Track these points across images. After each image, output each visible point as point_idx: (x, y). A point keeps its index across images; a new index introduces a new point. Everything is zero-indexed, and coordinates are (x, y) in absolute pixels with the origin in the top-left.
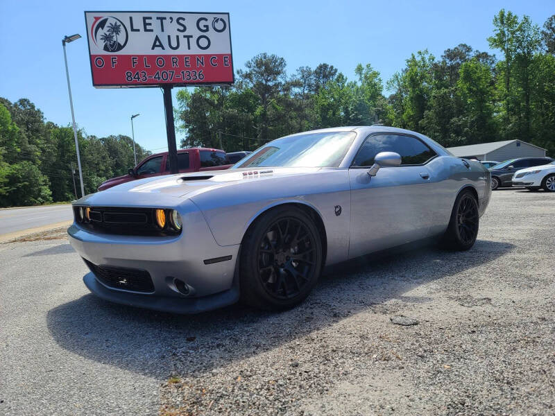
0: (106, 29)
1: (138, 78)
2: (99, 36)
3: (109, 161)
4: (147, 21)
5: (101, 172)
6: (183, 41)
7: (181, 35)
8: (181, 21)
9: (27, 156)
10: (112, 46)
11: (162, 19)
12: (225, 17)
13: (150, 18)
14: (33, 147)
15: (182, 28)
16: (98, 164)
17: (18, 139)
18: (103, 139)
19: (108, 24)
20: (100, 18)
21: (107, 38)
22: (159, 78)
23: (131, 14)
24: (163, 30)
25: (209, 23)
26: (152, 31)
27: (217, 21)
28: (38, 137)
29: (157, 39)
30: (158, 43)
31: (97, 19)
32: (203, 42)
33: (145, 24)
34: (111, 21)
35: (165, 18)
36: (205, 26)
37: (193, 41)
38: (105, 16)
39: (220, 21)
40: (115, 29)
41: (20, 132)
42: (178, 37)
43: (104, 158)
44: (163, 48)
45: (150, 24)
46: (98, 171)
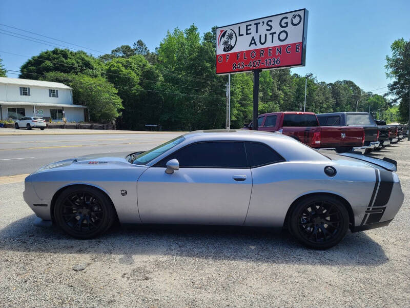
0: (226, 37)
1: (239, 67)
2: (222, 43)
3: (332, 100)
4: (249, 27)
5: (323, 109)
6: (269, 37)
7: (268, 33)
8: (269, 23)
9: (275, 98)
10: (227, 48)
11: (257, 24)
12: (301, 13)
13: (250, 25)
14: (279, 92)
15: (269, 28)
16: (322, 103)
17: (272, 87)
18: (330, 84)
19: (227, 34)
20: (223, 31)
21: (226, 43)
22: (251, 66)
23: (239, 25)
24: (257, 32)
25: (289, 20)
26: (250, 34)
27: (295, 17)
28: (285, 85)
29: (253, 39)
30: (253, 42)
31: (221, 31)
32: (283, 36)
33: (247, 30)
34: (229, 32)
35: (259, 23)
36: (285, 23)
37: (276, 36)
38: (225, 29)
39: (297, 17)
40: (230, 37)
41: (273, 83)
42: (266, 35)
43: (327, 98)
44: (256, 45)
45: (250, 29)
46: (321, 108)
